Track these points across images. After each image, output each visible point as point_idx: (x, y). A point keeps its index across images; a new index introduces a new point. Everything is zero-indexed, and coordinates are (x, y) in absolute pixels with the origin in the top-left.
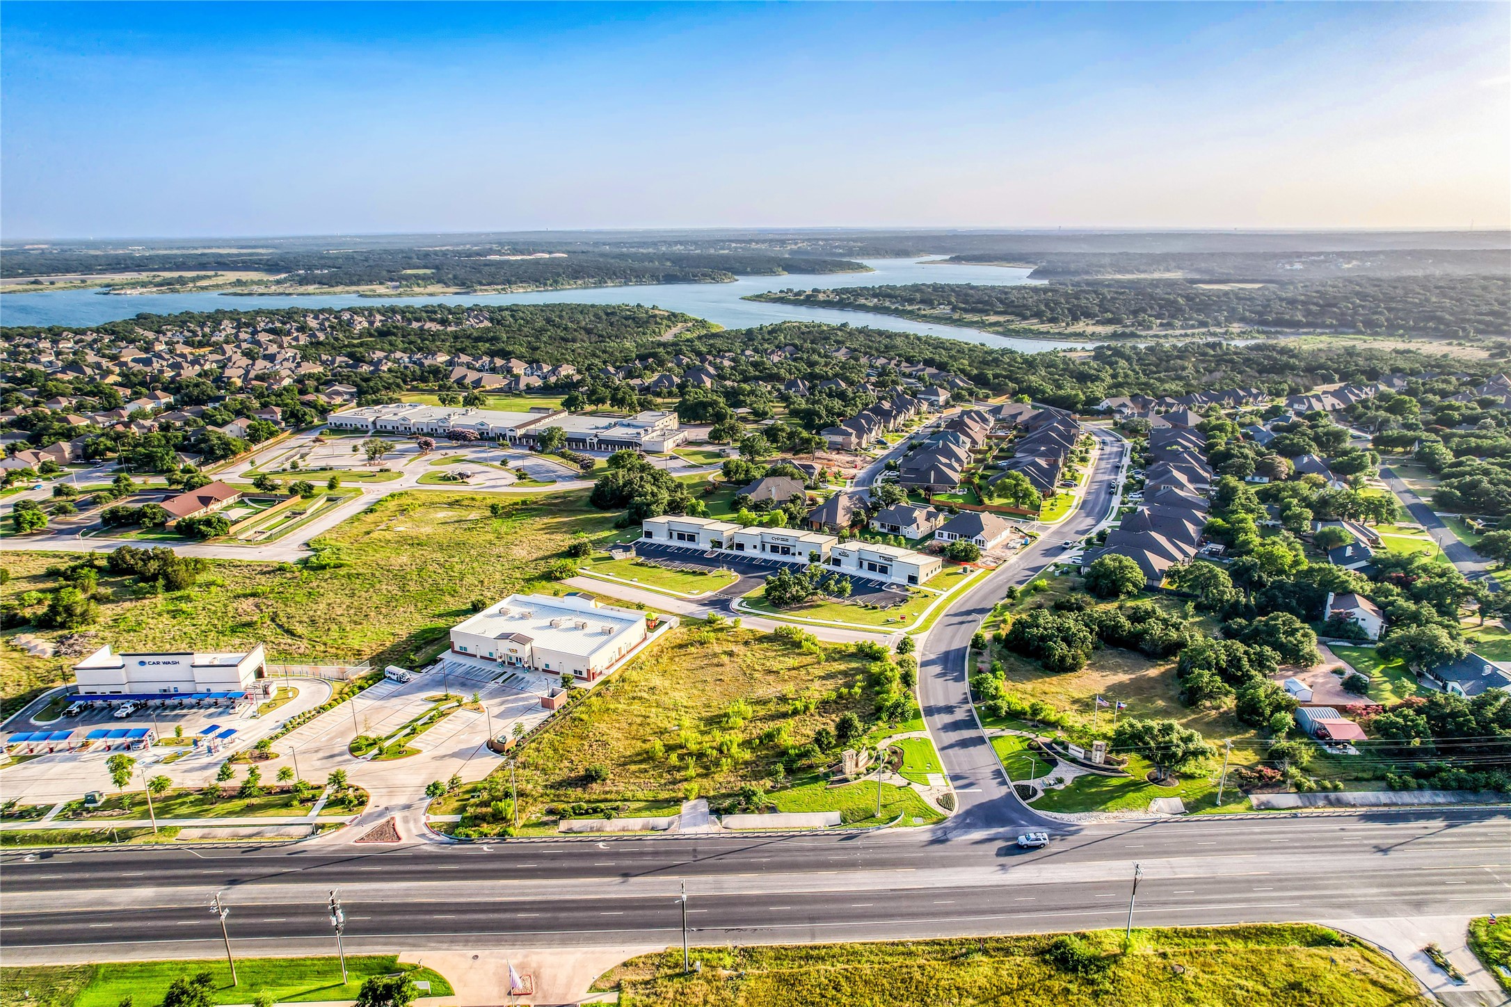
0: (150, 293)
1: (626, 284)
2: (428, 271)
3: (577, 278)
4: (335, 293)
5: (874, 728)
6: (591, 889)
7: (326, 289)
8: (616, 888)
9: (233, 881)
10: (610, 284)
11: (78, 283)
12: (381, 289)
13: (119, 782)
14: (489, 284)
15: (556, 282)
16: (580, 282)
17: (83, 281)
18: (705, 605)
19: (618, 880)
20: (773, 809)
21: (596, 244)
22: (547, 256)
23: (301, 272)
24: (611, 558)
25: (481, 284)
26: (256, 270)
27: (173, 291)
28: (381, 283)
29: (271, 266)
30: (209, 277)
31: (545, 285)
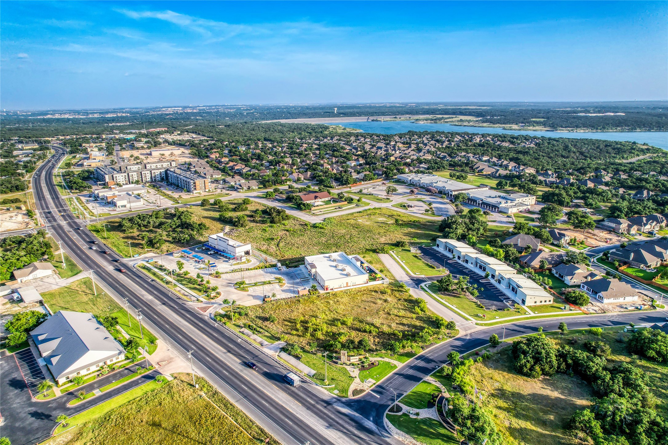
0: (428, 123)
1: (649, 131)
2: (542, 120)
3: (618, 126)
4: (494, 127)
5: (383, 351)
6: (216, 350)
7: (492, 125)
8: (220, 353)
9: (164, 303)
10: (638, 130)
11: (408, 118)
12: (515, 127)
13: (180, 268)
14: (566, 127)
15: (604, 128)
16: (619, 128)
17: (410, 118)
18: (412, 280)
19: (225, 351)
20: (297, 357)
21: (654, 108)
22: (612, 114)
23: (489, 117)
24: (410, 251)
25: (562, 127)
26: (473, 115)
27: (435, 123)
28: (516, 124)
29: (478, 114)
30: (452, 118)
31: (597, 129)
